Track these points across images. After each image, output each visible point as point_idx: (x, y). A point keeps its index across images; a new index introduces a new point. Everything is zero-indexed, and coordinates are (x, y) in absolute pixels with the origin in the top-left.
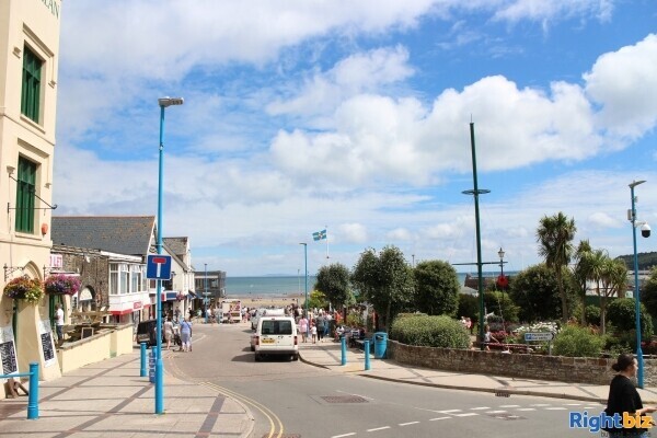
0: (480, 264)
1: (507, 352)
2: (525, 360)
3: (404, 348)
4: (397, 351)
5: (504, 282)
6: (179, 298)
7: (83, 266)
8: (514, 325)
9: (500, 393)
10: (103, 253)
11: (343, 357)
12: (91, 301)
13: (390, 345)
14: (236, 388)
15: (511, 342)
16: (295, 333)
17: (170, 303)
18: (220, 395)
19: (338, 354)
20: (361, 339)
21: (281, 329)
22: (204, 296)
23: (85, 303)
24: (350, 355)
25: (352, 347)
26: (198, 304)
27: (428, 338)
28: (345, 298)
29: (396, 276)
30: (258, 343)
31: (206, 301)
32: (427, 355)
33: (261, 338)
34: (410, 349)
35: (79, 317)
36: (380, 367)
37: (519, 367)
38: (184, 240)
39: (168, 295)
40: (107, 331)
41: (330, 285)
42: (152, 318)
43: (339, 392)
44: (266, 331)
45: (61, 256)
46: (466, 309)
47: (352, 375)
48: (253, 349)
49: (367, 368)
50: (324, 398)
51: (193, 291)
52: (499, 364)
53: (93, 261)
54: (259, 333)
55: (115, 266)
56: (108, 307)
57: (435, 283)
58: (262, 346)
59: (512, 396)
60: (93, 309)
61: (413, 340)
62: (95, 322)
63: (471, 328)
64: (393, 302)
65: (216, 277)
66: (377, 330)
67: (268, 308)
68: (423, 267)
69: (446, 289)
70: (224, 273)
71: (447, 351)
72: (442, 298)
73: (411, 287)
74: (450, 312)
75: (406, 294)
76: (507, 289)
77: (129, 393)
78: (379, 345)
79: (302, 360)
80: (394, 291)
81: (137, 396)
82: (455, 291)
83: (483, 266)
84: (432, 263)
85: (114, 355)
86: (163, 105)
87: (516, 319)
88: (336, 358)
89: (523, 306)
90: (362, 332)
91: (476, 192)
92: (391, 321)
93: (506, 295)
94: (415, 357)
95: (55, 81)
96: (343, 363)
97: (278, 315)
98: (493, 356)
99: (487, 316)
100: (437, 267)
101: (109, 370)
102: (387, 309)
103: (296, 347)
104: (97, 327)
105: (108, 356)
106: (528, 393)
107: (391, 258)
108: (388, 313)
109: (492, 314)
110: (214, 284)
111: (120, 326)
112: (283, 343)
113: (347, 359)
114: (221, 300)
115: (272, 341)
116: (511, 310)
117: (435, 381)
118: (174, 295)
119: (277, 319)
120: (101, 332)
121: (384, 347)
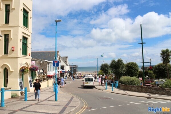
0: (143, 63)
1: (151, 87)
2: (155, 89)
3: (123, 85)
4: (121, 86)
5: (151, 68)
6: (66, 72)
7: (41, 64)
8: (154, 80)
9: (148, 98)
10: (45, 61)
11: (106, 87)
12: (43, 73)
13: (119, 84)
14: (77, 95)
15: (153, 84)
16: (94, 81)
17: (63, 73)
18: (73, 97)
19: (105, 87)
20: (112, 83)
21: (90, 80)
22: (72, 72)
23: (41, 73)
24: (108, 87)
25: (109, 85)
26: (70, 74)
27: (129, 83)
28: (108, 72)
29: (121, 66)
30: (84, 84)
31: (72, 73)
32: (128, 87)
33: (85, 82)
34: (124, 86)
35: (40, 77)
36: (116, 90)
37: (154, 91)
38: (67, 57)
39: (63, 71)
40: (46, 80)
41: (104, 69)
42: (58, 77)
43: (104, 96)
44: (86, 81)
45: (35, 61)
46: (141, 75)
47: (108, 92)
48: (83, 85)
49: (112, 90)
50: (100, 98)
51: (69, 70)
52: (148, 90)
53: (43, 63)
54: (84, 81)
55: (49, 64)
56: (47, 74)
57: (132, 68)
58: (85, 84)
59: (151, 99)
60: (43, 75)
61: (125, 83)
62: (44, 78)
63: (142, 80)
64: (120, 73)
65: (75, 67)
66: (116, 80)
67: (88, 75)
68: (129, 64)
69: (135, 70)
70: (77, 66)
71: (134, 86)
72: (134, 72)
73: (125, 69)
74: (136, 76)
75: (124, 71)
76: (152, 70)
77: (50, 96)
78: (116, 84)
79: (96, 88)
80: (120, 70)
81: (52, 96)
82: (137, 70)
83: (144, 64)
84: (131, 63)
85: (48, 86)
86: (56, 22)
87: (155, 78)
88: (104, 88)
89: (156, 74)
90: (112, 81)
91: (142, 43)
92: (120, 78)
93: (152, 71)
94: (125, 88)
95: (32, 17)
96: (106, 89)
97: (90, 76)
98: (147, 88)
99: (146, 77)
100: (133, 64)
101: (46, 90)
102: (118, 75)
103: (94, 85)
104: (44, 79)
105: (47, 87)
106: (156, 98)
107: (120, 61)
108: (119, 76)
109: (148, 77)
110: (75, 69)
111: (50, 79)
112: (91, 84)
113: (107, 88)
114: (76, 73)
115: (88, 83)
116: (153, 76)
117: (130, 94)
118: (64, 71)
119: (89, 77)
120: (45, 80)
121: (117, 85)
